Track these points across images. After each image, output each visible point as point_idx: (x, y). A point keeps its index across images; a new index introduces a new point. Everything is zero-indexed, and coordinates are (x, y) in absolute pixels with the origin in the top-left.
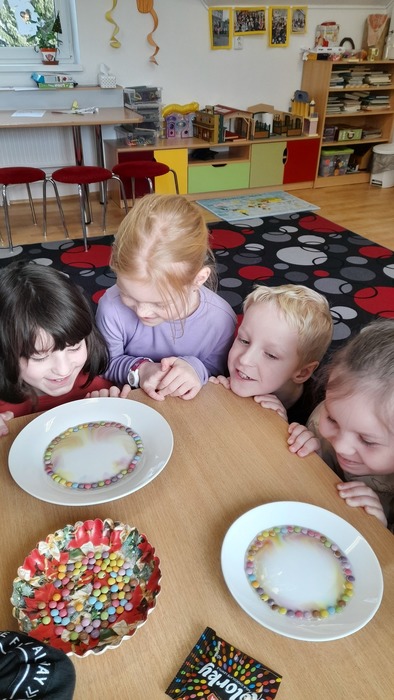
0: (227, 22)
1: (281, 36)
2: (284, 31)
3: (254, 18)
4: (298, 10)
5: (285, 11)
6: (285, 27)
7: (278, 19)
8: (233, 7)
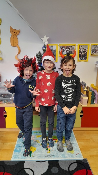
0: (55, 51)
1: (84, 57)
2: (85, 55)
3: (70, 49)
4: (94, 46)
5: (86, 46)
6: (86, 53)
7: (82, 50)
8: (59, 44)
